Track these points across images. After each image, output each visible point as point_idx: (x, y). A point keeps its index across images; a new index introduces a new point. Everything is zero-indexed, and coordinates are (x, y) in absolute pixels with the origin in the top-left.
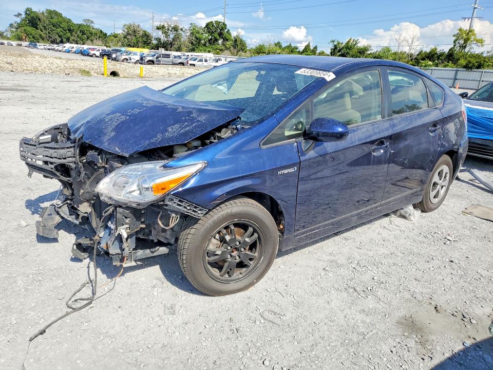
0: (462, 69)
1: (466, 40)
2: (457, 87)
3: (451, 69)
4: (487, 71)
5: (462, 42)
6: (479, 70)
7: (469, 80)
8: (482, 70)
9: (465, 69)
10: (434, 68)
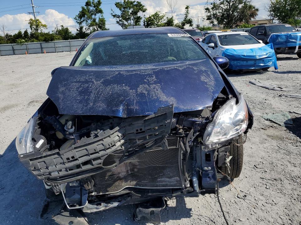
0: (43, 42)
1: (37, 26)
2: (45, 52)
3: (36, 43)
4: (56, 41)
5: (35, 27)
6: (53, 41)
7: (49, 48)
8: (54, 41)
9: (45, 42)
10: (26, 43)
